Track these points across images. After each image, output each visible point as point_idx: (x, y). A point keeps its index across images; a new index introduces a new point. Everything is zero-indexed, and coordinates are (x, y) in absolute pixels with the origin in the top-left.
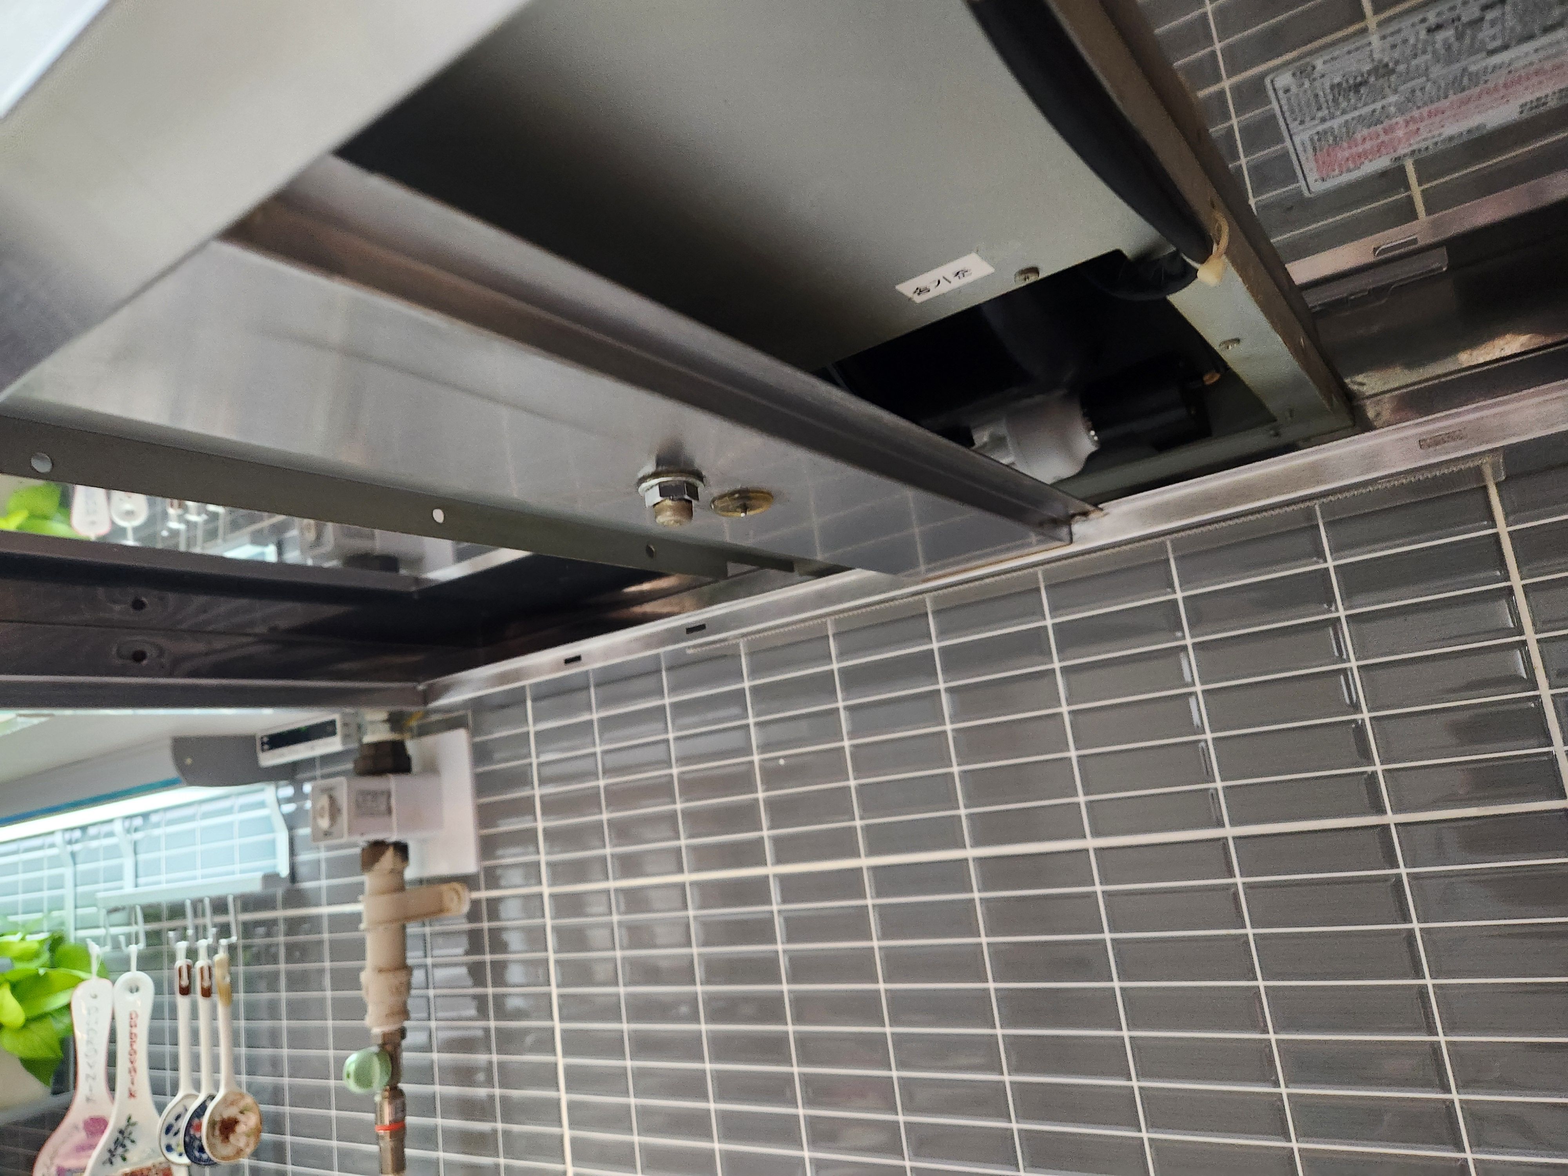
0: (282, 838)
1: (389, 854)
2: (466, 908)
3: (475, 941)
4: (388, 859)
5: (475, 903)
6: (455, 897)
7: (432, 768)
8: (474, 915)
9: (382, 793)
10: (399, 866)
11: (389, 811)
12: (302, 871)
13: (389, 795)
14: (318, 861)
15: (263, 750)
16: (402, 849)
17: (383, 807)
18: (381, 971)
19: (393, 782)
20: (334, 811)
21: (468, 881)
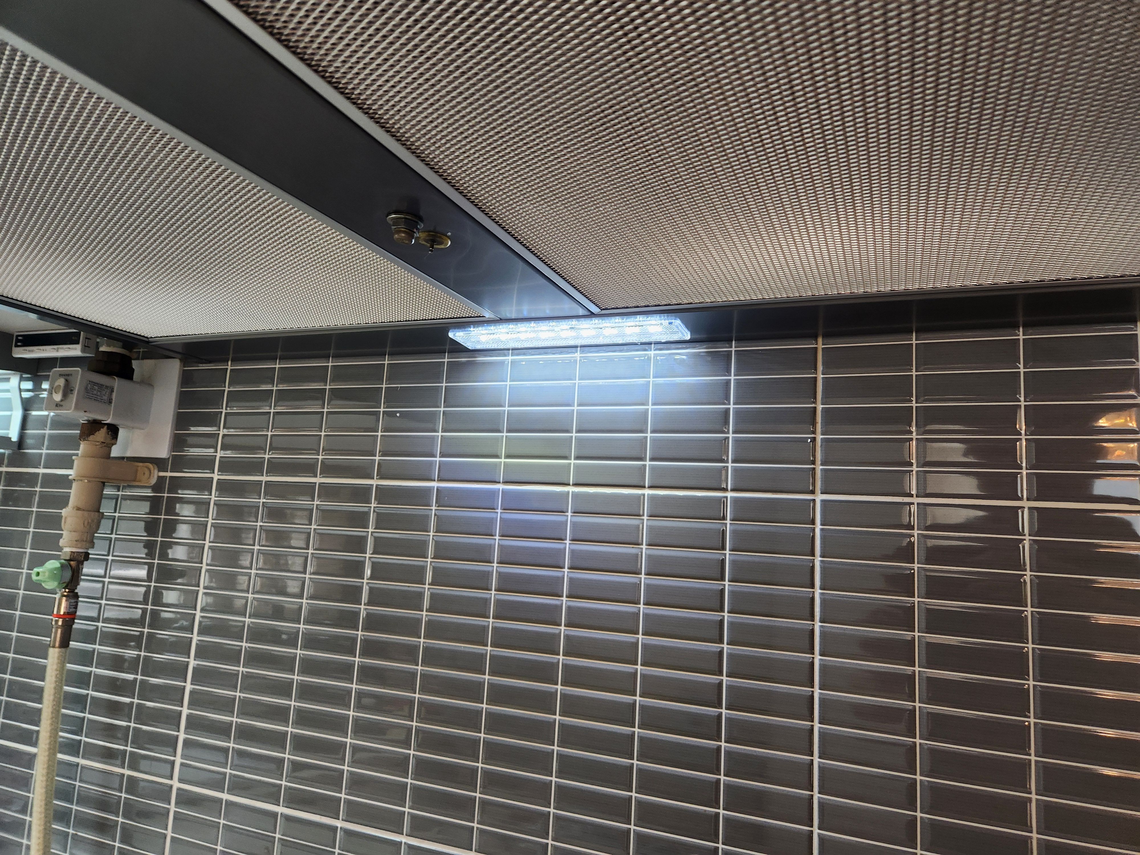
0: (17, 415)
1: (103, 431)
2: (153, 481)
3: (155, 505)
4: (101, 435)
5: (161, 479)
6: (147, 473)
7: (148, 383)
8: (158, 487)
9: (107, 387)
10: (109, 441)
11: (110, 402)
12: (29, 441)
13: (112, 391)
14: (44, 436)
15: (16, 346)
16: (113, 430)
17: (105, 398)
18: (78, 509)
19: (117, 383)
20: (67, 391)
21: (159, 463)
